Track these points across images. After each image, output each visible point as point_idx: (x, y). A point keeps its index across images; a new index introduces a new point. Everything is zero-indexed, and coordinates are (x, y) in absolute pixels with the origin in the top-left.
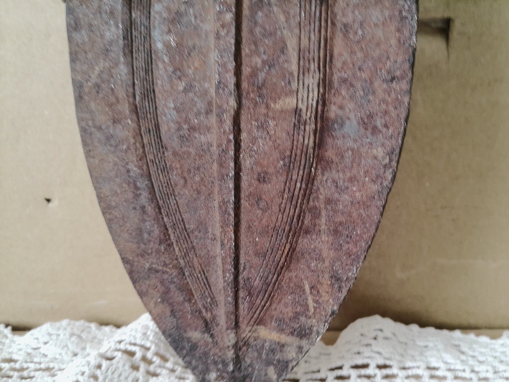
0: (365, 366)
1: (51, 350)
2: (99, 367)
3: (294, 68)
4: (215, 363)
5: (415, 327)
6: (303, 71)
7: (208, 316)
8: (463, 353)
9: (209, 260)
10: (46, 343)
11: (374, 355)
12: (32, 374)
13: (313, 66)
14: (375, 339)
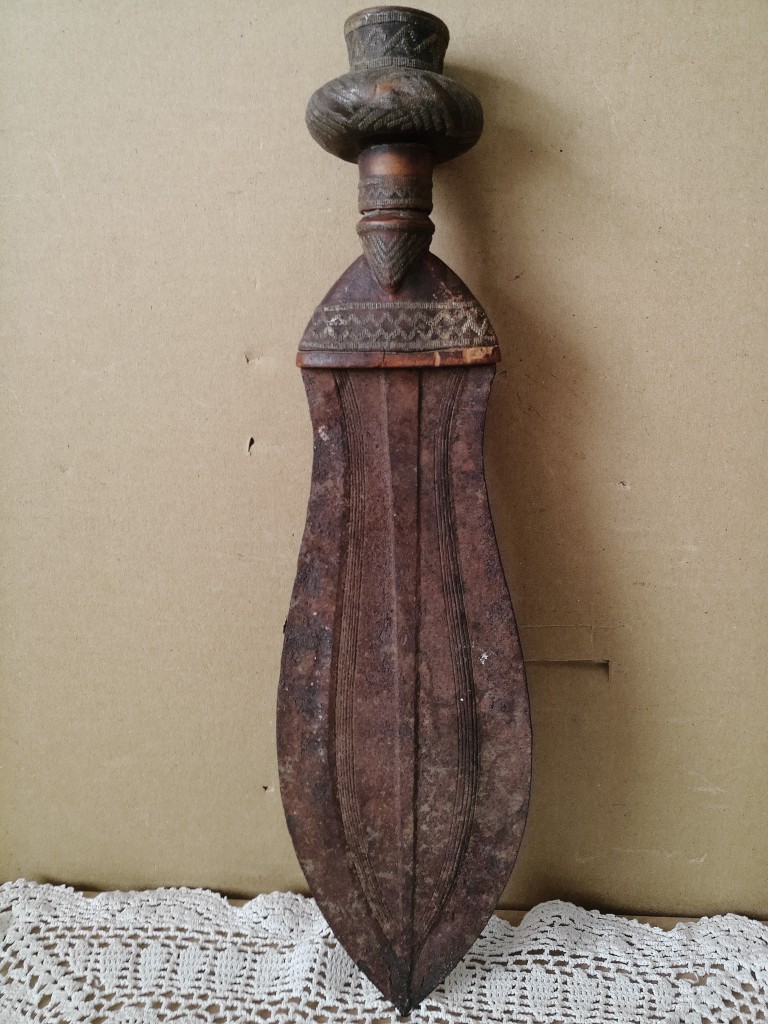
0: (541, 952)
1: (271, 925)
2: (326, 954)
5: (596, 913)
8: (631, 944)
10: (265, 918)
11: (548, 941)
12: (261, 949)
14: (552, 925)
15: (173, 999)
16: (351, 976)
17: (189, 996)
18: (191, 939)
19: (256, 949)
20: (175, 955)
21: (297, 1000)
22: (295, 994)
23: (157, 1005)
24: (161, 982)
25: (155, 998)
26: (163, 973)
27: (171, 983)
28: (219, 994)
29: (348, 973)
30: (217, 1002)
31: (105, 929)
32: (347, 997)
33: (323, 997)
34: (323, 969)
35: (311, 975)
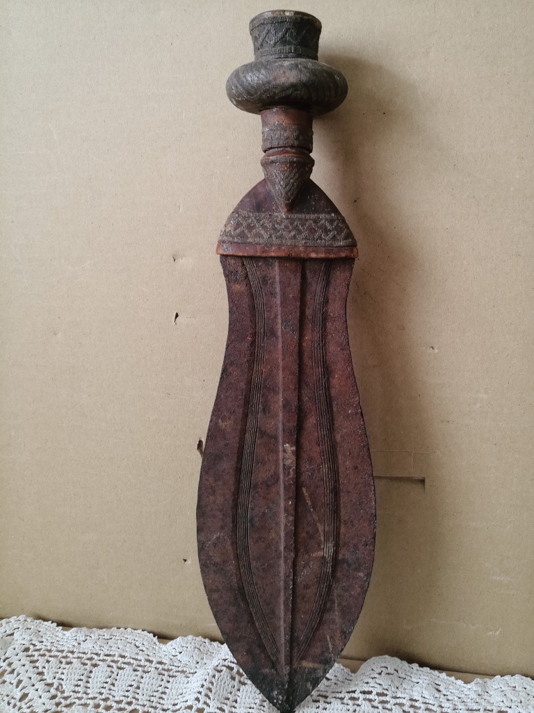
0: (370, 693)
1: (184, 658)
2: (214, 676)
3: (322, 539)
4: (277, 685)
6: (327, 540)
7: (274, 659)
8: (440, 691)
9: (276, 629)
10: (180, 653)
11: (376, 685)
12: (175, 674)
13: (331, 539)
14: (380, 674)
15: (109, 703)
16: (231, 693)
17: (119, 702)
18: (129, 664)
19: (171, 673)
20: (115, 673)
21: (191, 707)
22: (189, 703)
23: (97, 706)
24: (103, 691)
25: (96, 701)
26: (105, 685)
27: (109, 692)
28: (140, 702)
29: (229, 691)
30: (138, 707)
31: (72, 652)
33: (208, 705)
34: (211, 686)
35: (201, 690)
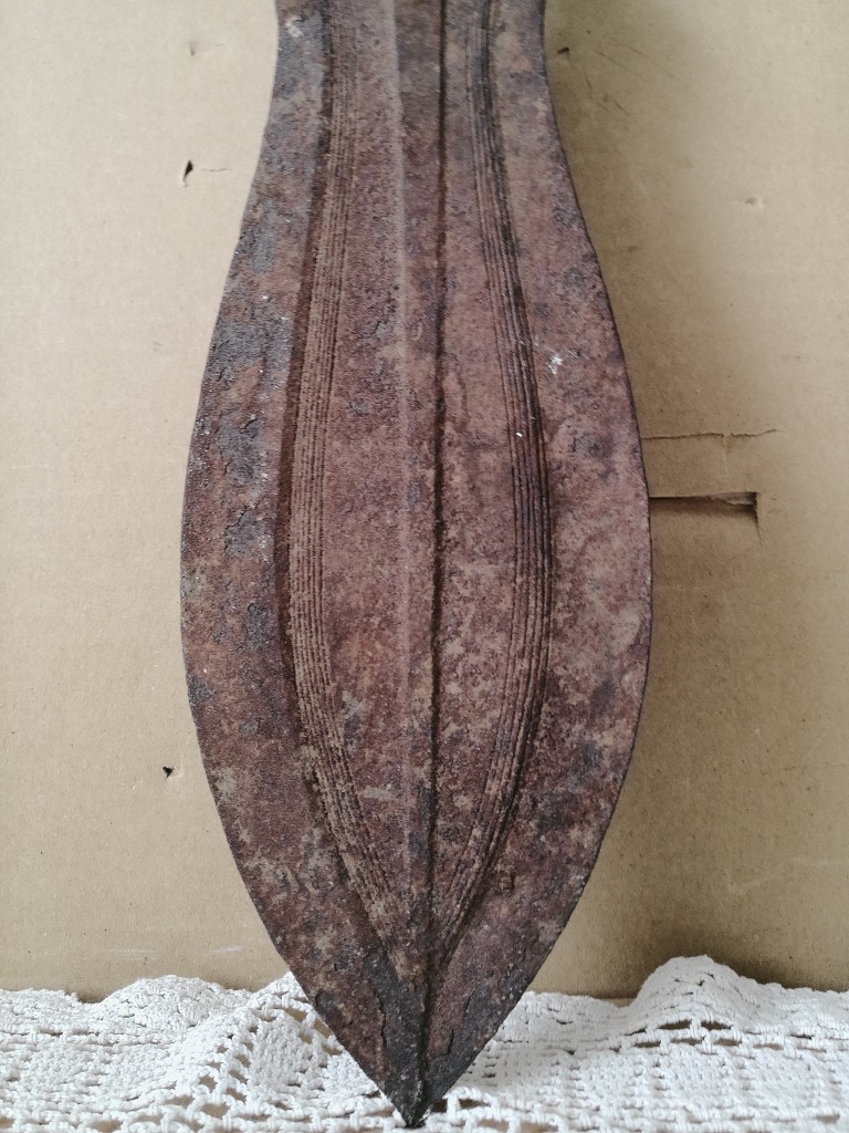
0: (684, 1024)
2: (254, 1029)
10: (143, 1007)
11: (697, 1007)
16: (303, 1072)
21: (185, 1101)
22: (178, 1092)
29: (297, 1065)
32: (292, 1101)
33: (240, 1097)
34: (245, 1051)
35: (218, 1058)
